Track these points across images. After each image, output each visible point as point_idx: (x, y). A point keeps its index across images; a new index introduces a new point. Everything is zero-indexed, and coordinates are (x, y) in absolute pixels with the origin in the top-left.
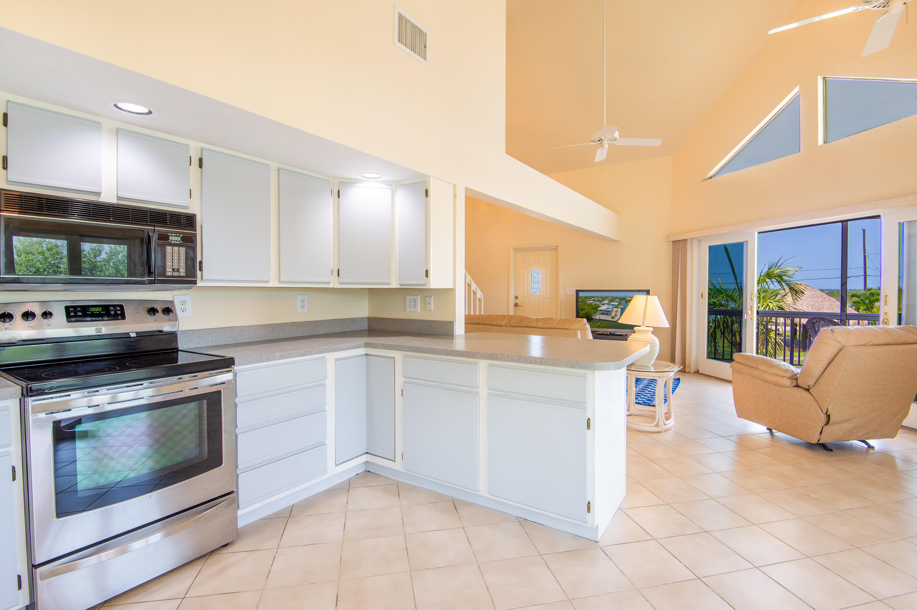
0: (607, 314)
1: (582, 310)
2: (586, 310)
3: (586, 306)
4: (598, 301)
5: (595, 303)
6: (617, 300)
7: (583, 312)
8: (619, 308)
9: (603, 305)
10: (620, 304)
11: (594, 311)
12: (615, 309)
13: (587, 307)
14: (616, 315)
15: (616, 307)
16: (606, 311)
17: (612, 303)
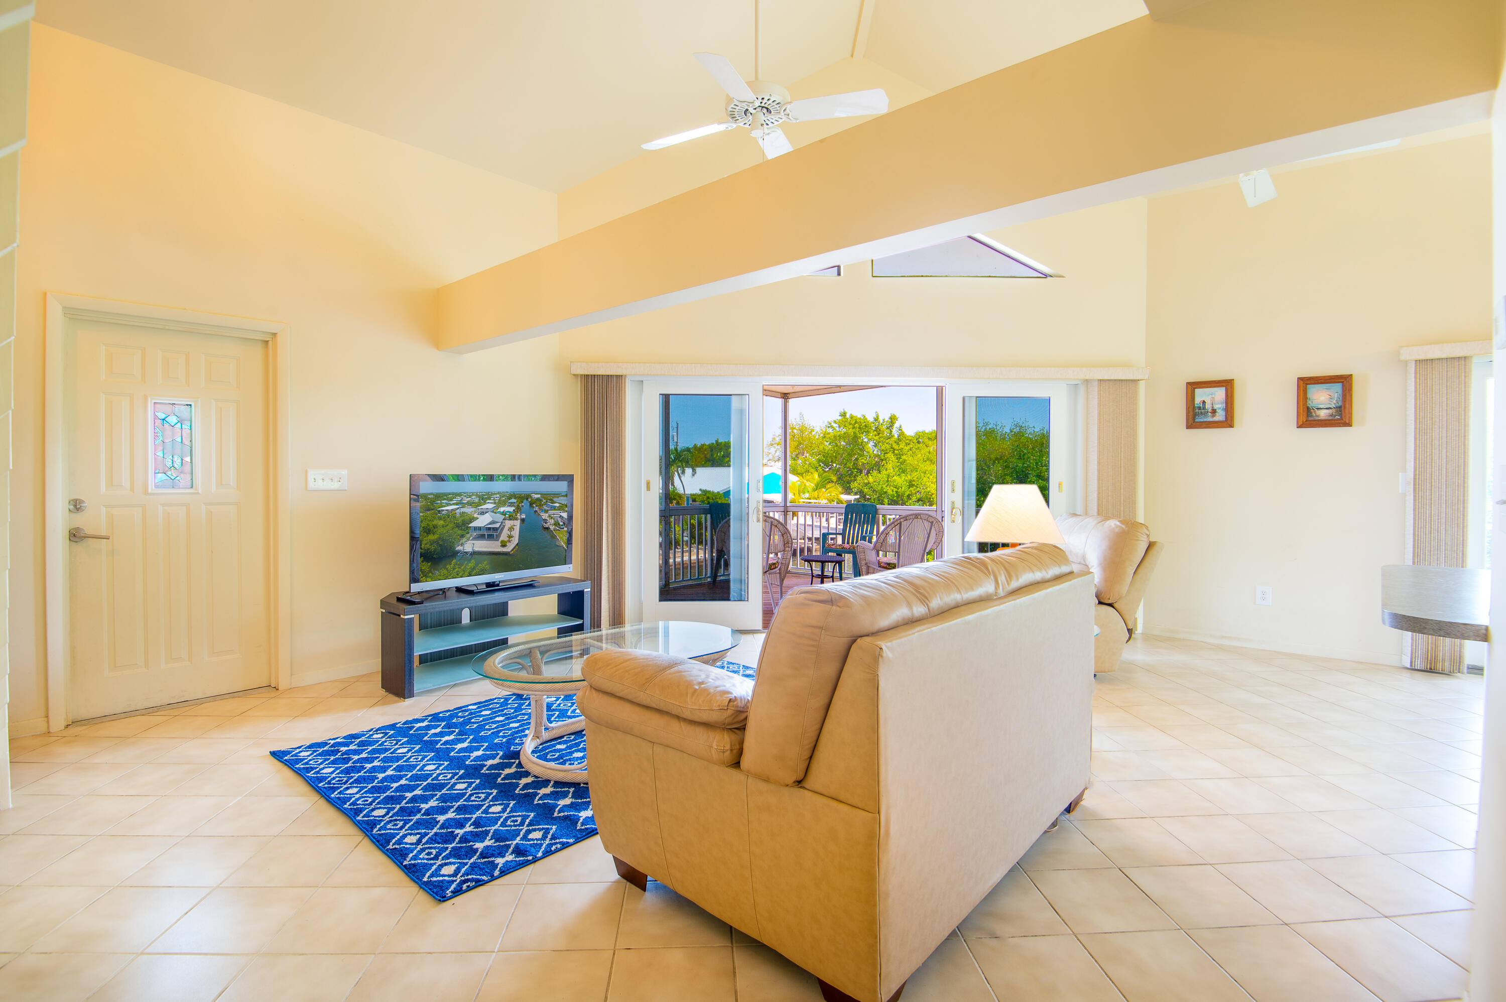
0: (491, 537)
1: (428, 531)
2: (440, 530)
3: (440, 519)
4: (470, 504)
5: (462, 510)
6: (513, 500)
7: (431, 537)
8: (516, 519)
9: (483, 513)
10: (518, 509)
11: (460, 532)
12: (508, 523)
13: (441, 523)
14: (510, 537)
15: (512, 517)
16: (489, 529)
17: (502, 509)
